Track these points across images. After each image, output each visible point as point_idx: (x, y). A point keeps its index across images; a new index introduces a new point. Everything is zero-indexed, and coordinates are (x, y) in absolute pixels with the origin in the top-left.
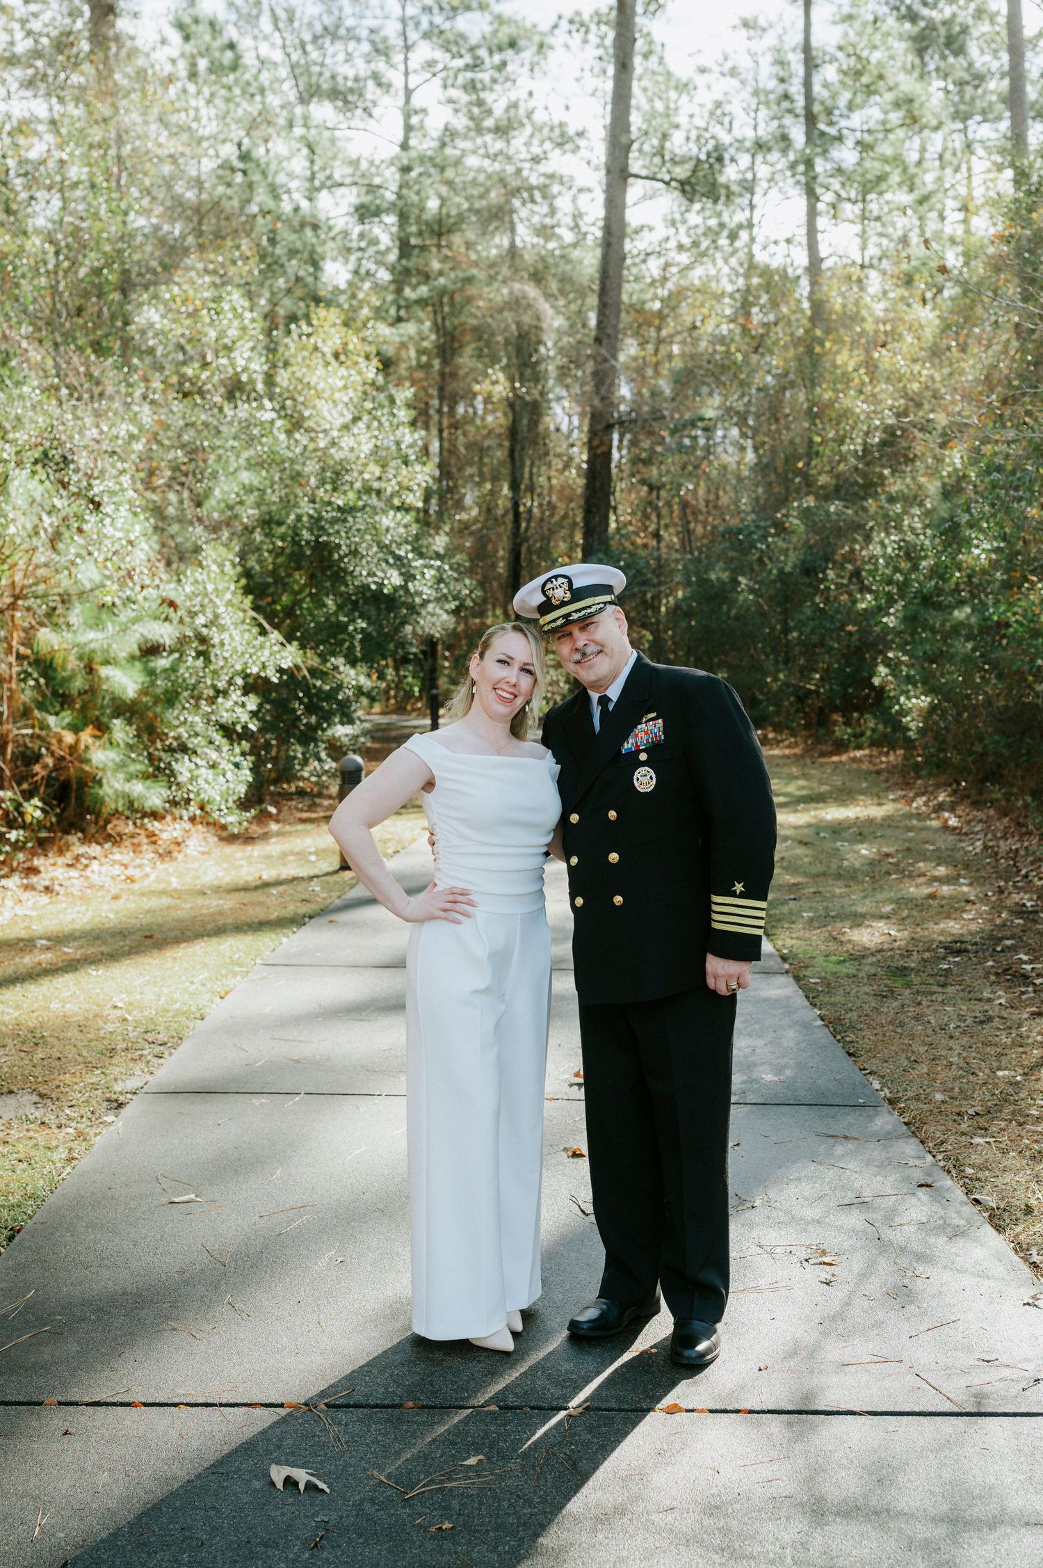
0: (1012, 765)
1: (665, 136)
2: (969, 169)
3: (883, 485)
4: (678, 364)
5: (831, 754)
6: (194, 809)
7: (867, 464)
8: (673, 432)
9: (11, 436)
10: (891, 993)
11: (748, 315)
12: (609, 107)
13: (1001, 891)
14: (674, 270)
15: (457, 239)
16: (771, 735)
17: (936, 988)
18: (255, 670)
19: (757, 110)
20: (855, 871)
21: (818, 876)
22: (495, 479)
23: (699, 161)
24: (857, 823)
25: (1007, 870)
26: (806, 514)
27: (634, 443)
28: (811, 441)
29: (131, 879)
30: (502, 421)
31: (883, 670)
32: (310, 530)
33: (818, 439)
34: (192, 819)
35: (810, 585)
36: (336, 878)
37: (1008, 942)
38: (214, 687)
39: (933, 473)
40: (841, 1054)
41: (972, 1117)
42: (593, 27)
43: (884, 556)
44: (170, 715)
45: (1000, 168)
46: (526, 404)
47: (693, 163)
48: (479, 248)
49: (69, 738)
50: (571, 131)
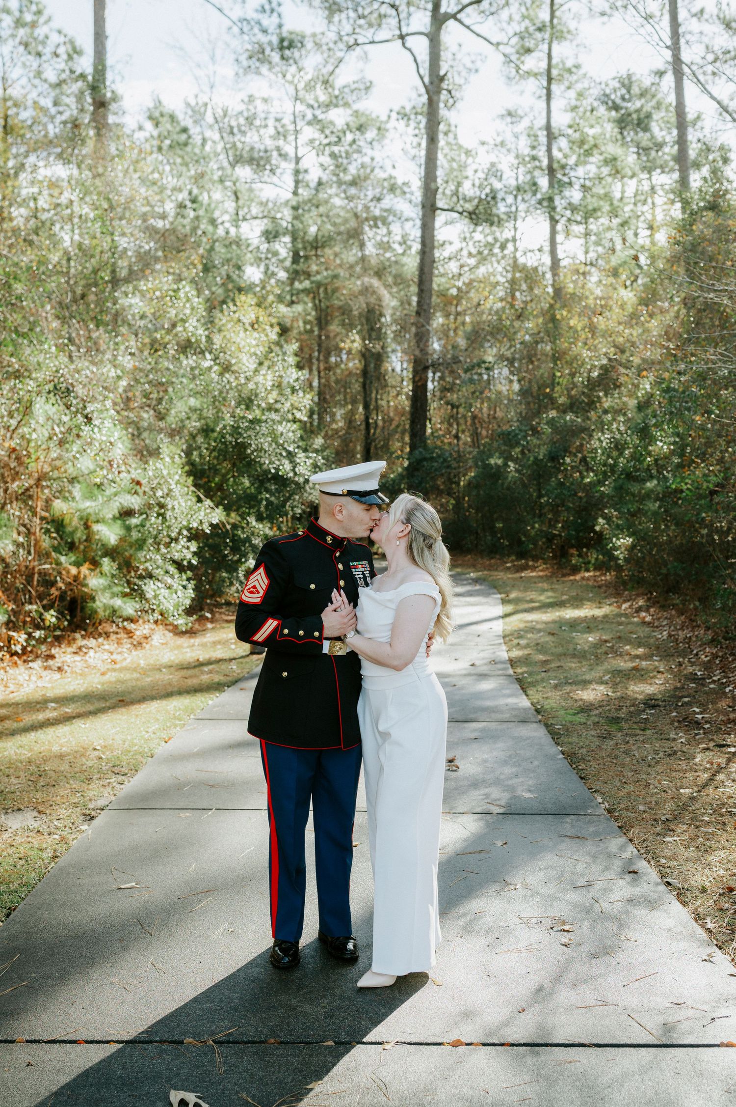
0: (686, 582)
1: (459, 184)
2: (653, 203)
3: (600, 402)
4: (468, 328)
5: (570, 575)
6: (157, 615)
7: (590, 390)
8: (466, 371)
9: (34, 375)
10: (608, 736)
11: (513, 296)
12: (423, 167)
13: (680, 664)
14: (466, 269)
15: (328, 251)
16: (531, 563)
17: (638, 732)
18: (195, 525)
19: (517, 168)
20: (585, 652)
21: (560, 655)
22: (354, 402)
23: (480, 200)
24: (585, 619)
25: (683, 650)
26: (551, 422)
27: (442, 378)
28: (554, 375)
29: (114, 662)
30: (358, 365)
31: (601, 521)
32: (232, 435)
33: (558, 374)
34: (156, 622)
35: (555, 467)
36: (247, 659)
37: (686, 700)
38: (169, 536)
39: (631, 395)
40: (576, 778)
41: (664, 822)
42: (413, 117)
43: (601, 447)
44: (141, 555)
45: (673, 202)
46: (373, 354)
47: (476, 201)
48: (343, 256)
49: (74, 571)
50: (400, 182)
